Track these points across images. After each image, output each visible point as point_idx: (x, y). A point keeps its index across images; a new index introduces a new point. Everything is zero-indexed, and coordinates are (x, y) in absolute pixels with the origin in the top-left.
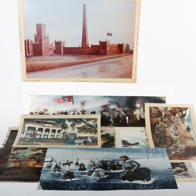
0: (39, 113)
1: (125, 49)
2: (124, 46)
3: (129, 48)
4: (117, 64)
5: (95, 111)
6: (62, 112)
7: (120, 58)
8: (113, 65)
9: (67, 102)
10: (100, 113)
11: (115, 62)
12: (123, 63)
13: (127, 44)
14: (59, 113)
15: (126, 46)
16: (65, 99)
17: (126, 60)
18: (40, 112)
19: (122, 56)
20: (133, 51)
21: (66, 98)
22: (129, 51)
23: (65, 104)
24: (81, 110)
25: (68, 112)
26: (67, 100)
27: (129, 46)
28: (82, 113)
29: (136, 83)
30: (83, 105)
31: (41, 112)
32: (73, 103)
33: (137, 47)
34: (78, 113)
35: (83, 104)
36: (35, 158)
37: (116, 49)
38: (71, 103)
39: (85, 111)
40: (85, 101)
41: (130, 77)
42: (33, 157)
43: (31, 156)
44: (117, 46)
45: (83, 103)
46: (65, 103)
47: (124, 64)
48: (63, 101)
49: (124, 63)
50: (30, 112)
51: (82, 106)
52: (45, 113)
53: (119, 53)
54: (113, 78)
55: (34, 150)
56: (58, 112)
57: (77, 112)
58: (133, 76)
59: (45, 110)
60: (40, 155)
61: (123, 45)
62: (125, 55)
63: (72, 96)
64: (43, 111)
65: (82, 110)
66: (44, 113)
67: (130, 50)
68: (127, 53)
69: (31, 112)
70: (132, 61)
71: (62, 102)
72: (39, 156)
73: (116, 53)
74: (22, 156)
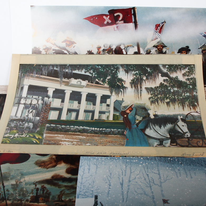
0: (53, 50)
5: (188, 47)
6: (110, 47)
9: (121, 24)
10: (201, 50)
14: (101, 49)
16: (115, 15)
18: (57, 49)
21: (118, 14)
23: (116, 29)
24: (155, 43)
25: (122, 47)
26: (120, 19)
28: (156, 51)
30: (160, 32)
31: (59, 47)
32: (136, 26)
34: (147, 51)
35: (159, 28)
36: (49, 197)
38: (131, 25)
39: (164, 46)
40: (165, 22)
42: (43, 191)
43: (37, 189)
45: (161, 25)
46: (115, 26)
48: (110, 21)
50: (33, 47)
51: (157, 35)
52: (67, 51)
55: (44, 162)
56: (99, 48)
57: (146, 49)
59: (68, 43)
60: (60, 183)
63: (134, 8)
64: (64, 45)
65: (158, 43)
66: (65, 49)
69: (35, 48)
71: (108, 24)
72: (59, 186)
74: (15, 187)
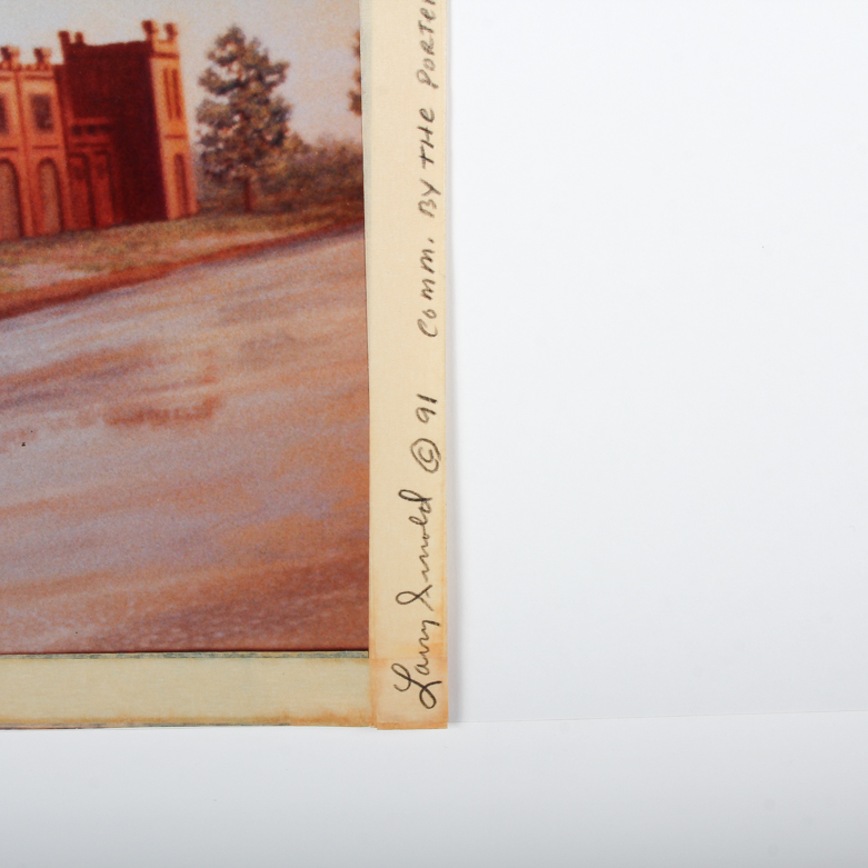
1: (195, 131)
2: (174, 80)
3: (280, 114)
4: (86, 421)
7: (124, 301)
8: (25, 437)
11: (40, 376)
12: (188, 397)
13: (234, 37)
15: (226, 75)
17: (244, 331)
19: (163, 271)
20: (358, 161)
22: (278, 164)
27: (281, 69)
29: (440, 723)
33: (426, 97)
37: (34, 137)
41: (351, 640)
44: (47, 88)
47: (207, 409)
49: (205, 390)
53: (92, 224)
54: (48, 653)
58: (389, 623)
61: (158, 66)
62: (211, 242)
67: (298, 142)
68: (245, 205)
70: (362, 359)
73: (50, 219)
